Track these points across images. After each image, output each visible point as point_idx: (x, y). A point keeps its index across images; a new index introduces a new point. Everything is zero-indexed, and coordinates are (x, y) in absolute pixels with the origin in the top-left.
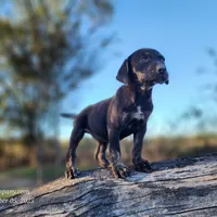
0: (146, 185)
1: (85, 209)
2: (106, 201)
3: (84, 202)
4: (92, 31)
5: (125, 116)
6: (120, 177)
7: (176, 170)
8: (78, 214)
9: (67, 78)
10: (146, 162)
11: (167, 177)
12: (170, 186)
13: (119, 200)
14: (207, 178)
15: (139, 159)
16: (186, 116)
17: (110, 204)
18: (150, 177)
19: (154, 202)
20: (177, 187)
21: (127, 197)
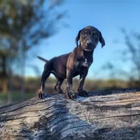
0: (85, 103)
1: (51, 114)
2: (62, 111)
3: (50, 111)
4: (51, 8)
5: (77, 63)
6: (70, 98)
7: (102, 96)
8: (47, 116)
9: (32, 37)
10: (85, 92)
11: (96, 100)
12: (98, 105)
13: (70, 110)
14: (118, 101)
15: (82, 89)
16: (104, 68)
17: (65, 113)
18: (88, 99)
19: (89, 112)
20: (101, 105)
21: (75, 109)
